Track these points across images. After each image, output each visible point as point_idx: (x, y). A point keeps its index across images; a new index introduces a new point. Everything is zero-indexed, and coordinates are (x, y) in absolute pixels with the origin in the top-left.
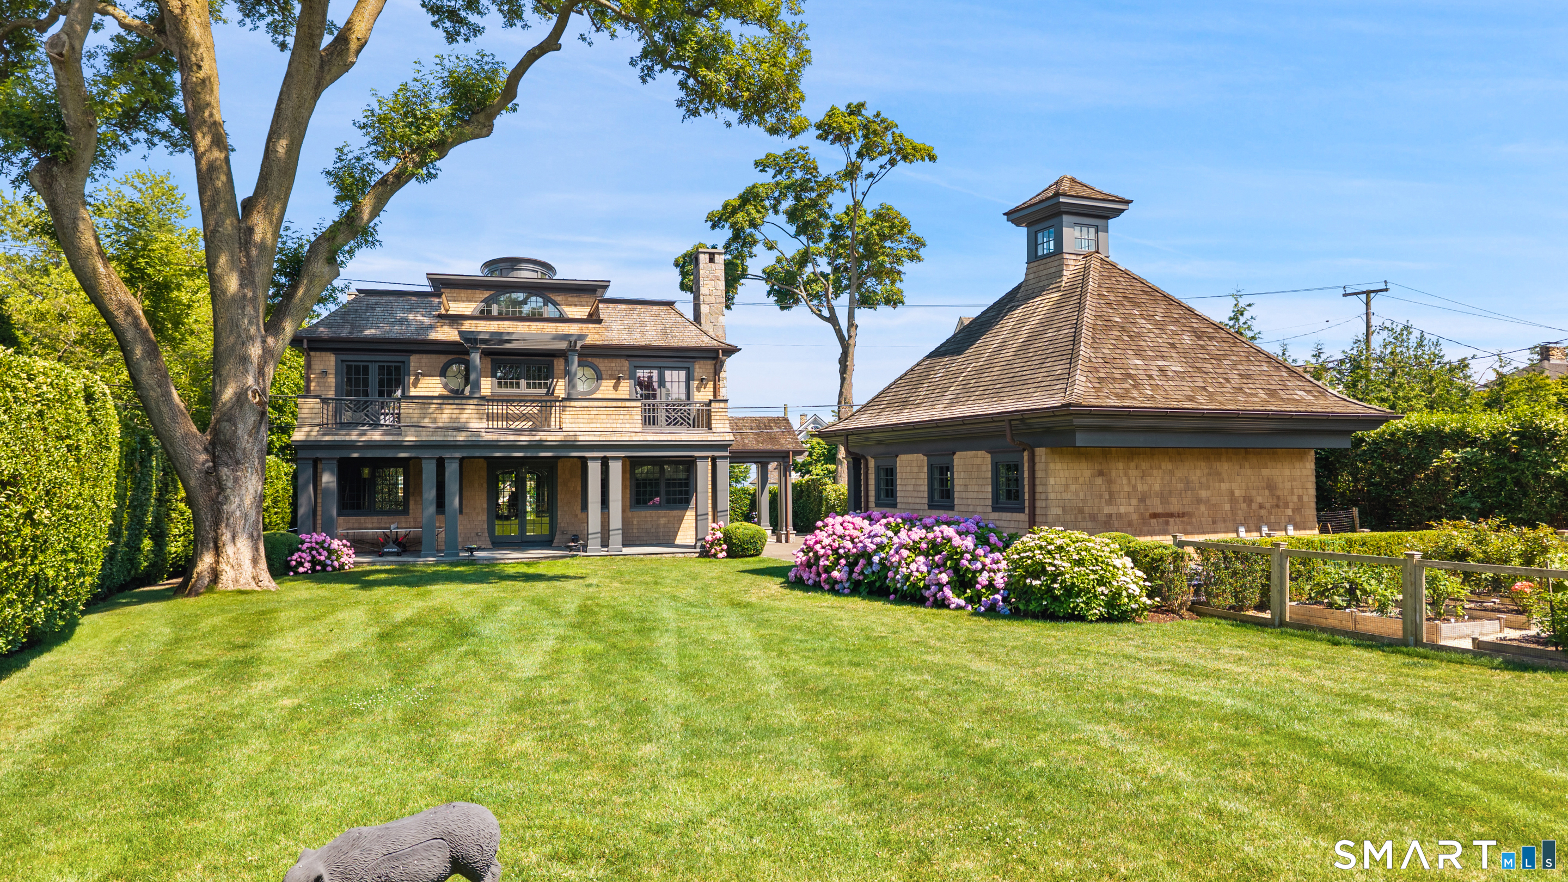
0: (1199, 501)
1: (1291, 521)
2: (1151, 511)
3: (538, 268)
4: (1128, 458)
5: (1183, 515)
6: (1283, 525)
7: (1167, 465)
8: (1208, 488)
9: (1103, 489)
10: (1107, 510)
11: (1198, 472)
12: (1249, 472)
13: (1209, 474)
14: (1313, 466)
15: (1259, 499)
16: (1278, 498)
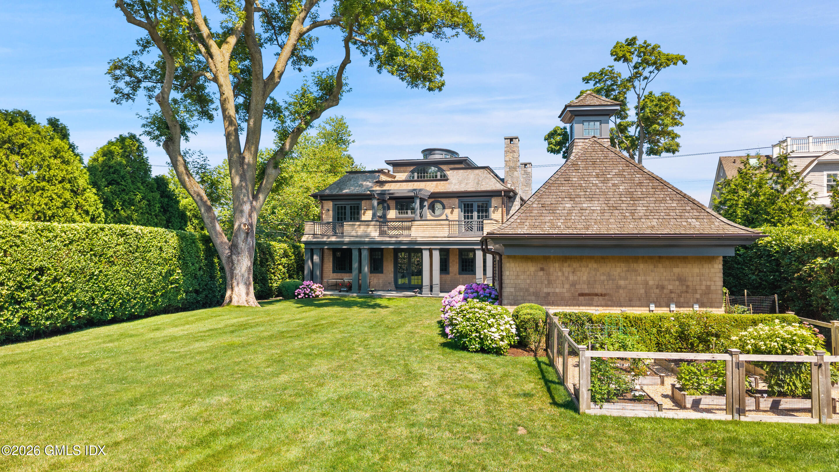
0: (619, 287)
1: (697, 302)
2: (579, 292)
3: (444, 153)
4: (563, 261)
5: (605, 295)
6: (691, 304)
7: (593, 265)
8: (626, 279)
9: (544, 278)
10: (546, 290)
11: (619, 270)
12: (662, 270)
13: (628, 271)
14: (721, 266)
15: (670, 287)
16: (688, 286)
